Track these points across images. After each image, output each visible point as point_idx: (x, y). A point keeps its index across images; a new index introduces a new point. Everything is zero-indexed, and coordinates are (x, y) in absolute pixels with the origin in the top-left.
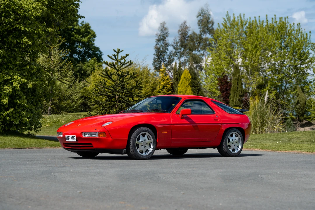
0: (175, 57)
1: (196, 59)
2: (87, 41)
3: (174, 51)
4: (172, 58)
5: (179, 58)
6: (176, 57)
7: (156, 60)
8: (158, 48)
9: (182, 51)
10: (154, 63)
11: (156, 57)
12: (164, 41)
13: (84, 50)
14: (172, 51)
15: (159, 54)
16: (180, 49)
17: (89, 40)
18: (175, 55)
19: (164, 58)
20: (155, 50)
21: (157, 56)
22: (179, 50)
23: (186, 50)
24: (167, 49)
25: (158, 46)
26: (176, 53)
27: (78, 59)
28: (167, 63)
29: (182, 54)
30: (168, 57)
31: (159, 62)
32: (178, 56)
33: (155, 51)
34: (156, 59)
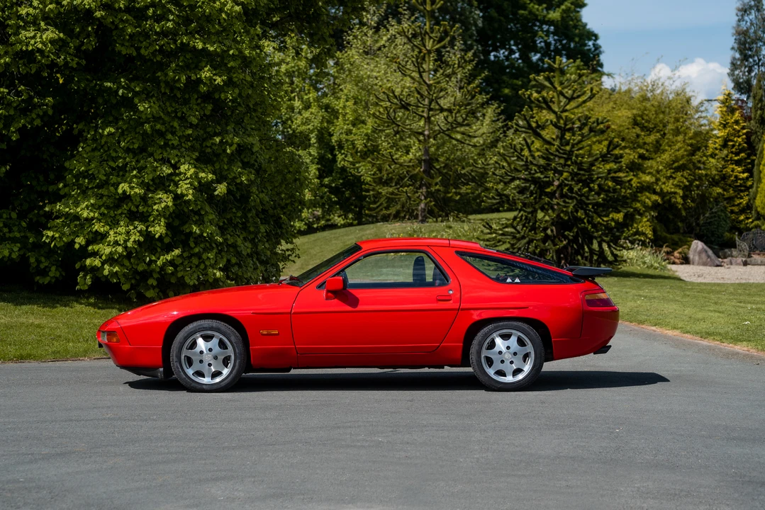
2: (559, 19)
7: (738, 62)
8: (743, 33)
10: (732, 70)
11: (738, 56)
12: (758, 10)
13: (555, 40)
15: (747, 46)
17: (565, 15)
19: (758, 56)
20: (735, 37)
21: (741, 53)
25: (743, 24)
31: (747, 69)
33: (735, 39)
34: (739, 59)
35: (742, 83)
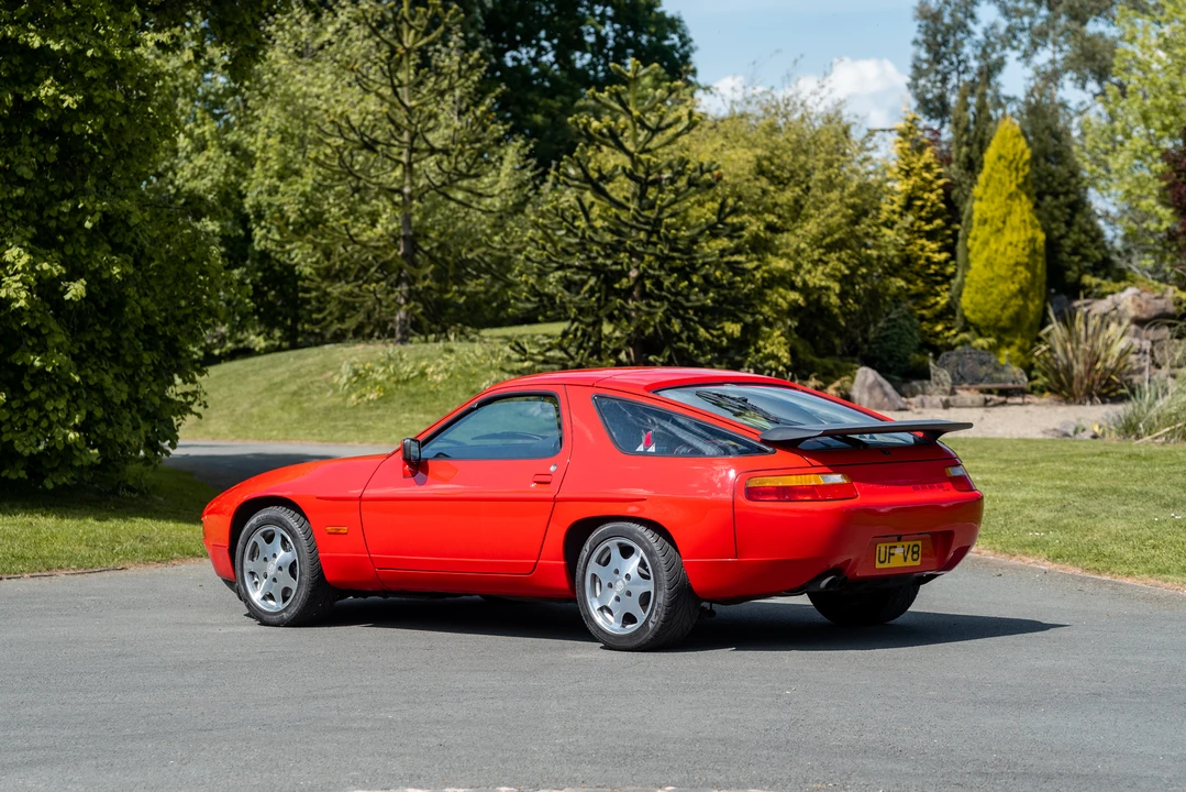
0: (1008, 51)
1: (1098, 57)
3: (1003, 24)
4: (994, 56)
5: (1026, 56)
6: (1014, 48)
7: (925, 66)
8: (932, 16)
9: (1038, 22)
10: (915, 79)
11: (924, 55)
13: (614, 30)
14: (994, 26)
15: (939, 38)
16: (1031, 13)
18: (1009, 41)
19: (958, 55)
21: (929, 50)
22: (1026, 20)
23: (1058, 17)
24: (972, 16)
26: (1012, 32)
27: (592, 72)
28: (973, 81)
29: (1039, 37)
30: (979, 52)
31: (939, 77)
32: (1022, 47)
33: (920, 26)
34: (926, 61)
35: (930, 101)
